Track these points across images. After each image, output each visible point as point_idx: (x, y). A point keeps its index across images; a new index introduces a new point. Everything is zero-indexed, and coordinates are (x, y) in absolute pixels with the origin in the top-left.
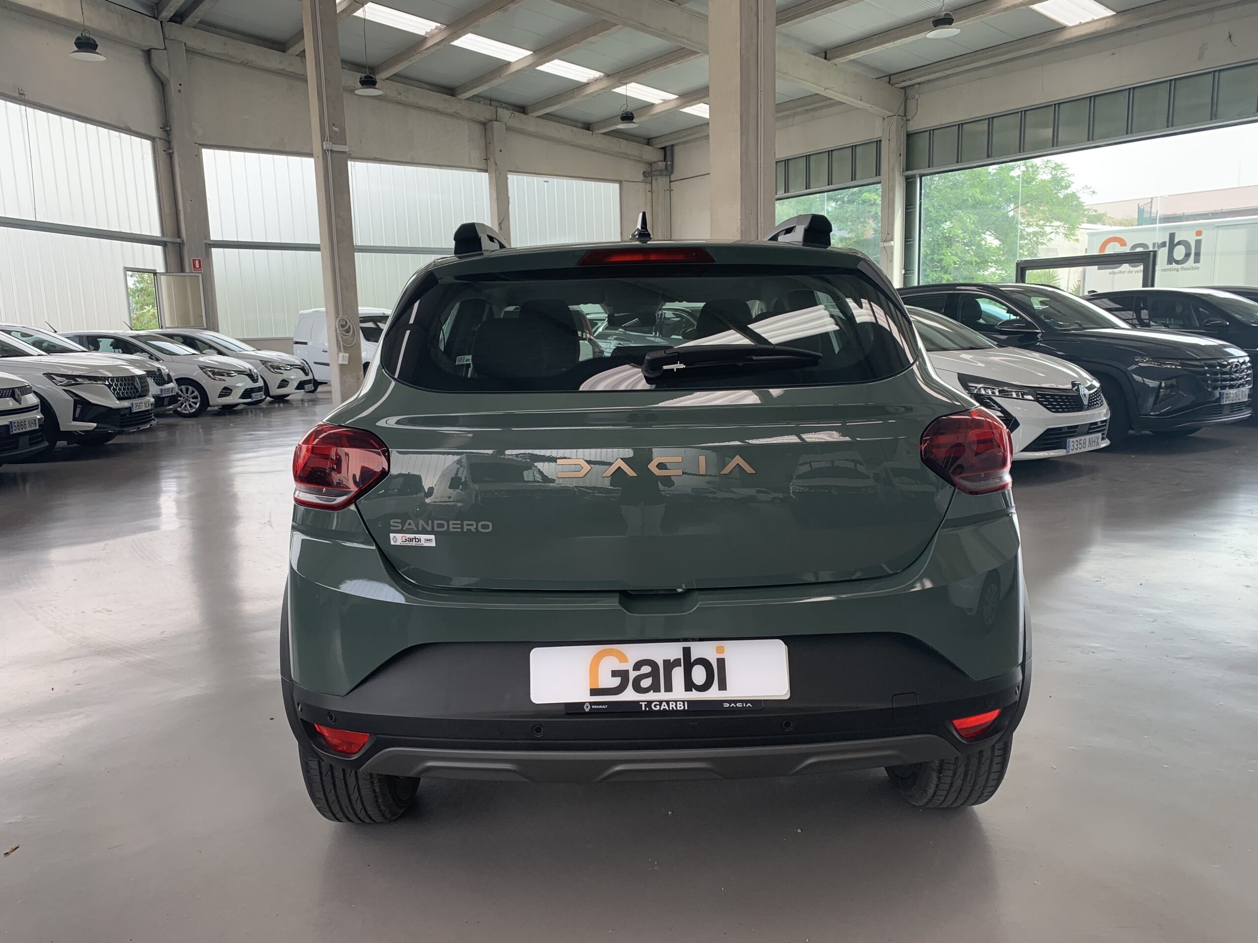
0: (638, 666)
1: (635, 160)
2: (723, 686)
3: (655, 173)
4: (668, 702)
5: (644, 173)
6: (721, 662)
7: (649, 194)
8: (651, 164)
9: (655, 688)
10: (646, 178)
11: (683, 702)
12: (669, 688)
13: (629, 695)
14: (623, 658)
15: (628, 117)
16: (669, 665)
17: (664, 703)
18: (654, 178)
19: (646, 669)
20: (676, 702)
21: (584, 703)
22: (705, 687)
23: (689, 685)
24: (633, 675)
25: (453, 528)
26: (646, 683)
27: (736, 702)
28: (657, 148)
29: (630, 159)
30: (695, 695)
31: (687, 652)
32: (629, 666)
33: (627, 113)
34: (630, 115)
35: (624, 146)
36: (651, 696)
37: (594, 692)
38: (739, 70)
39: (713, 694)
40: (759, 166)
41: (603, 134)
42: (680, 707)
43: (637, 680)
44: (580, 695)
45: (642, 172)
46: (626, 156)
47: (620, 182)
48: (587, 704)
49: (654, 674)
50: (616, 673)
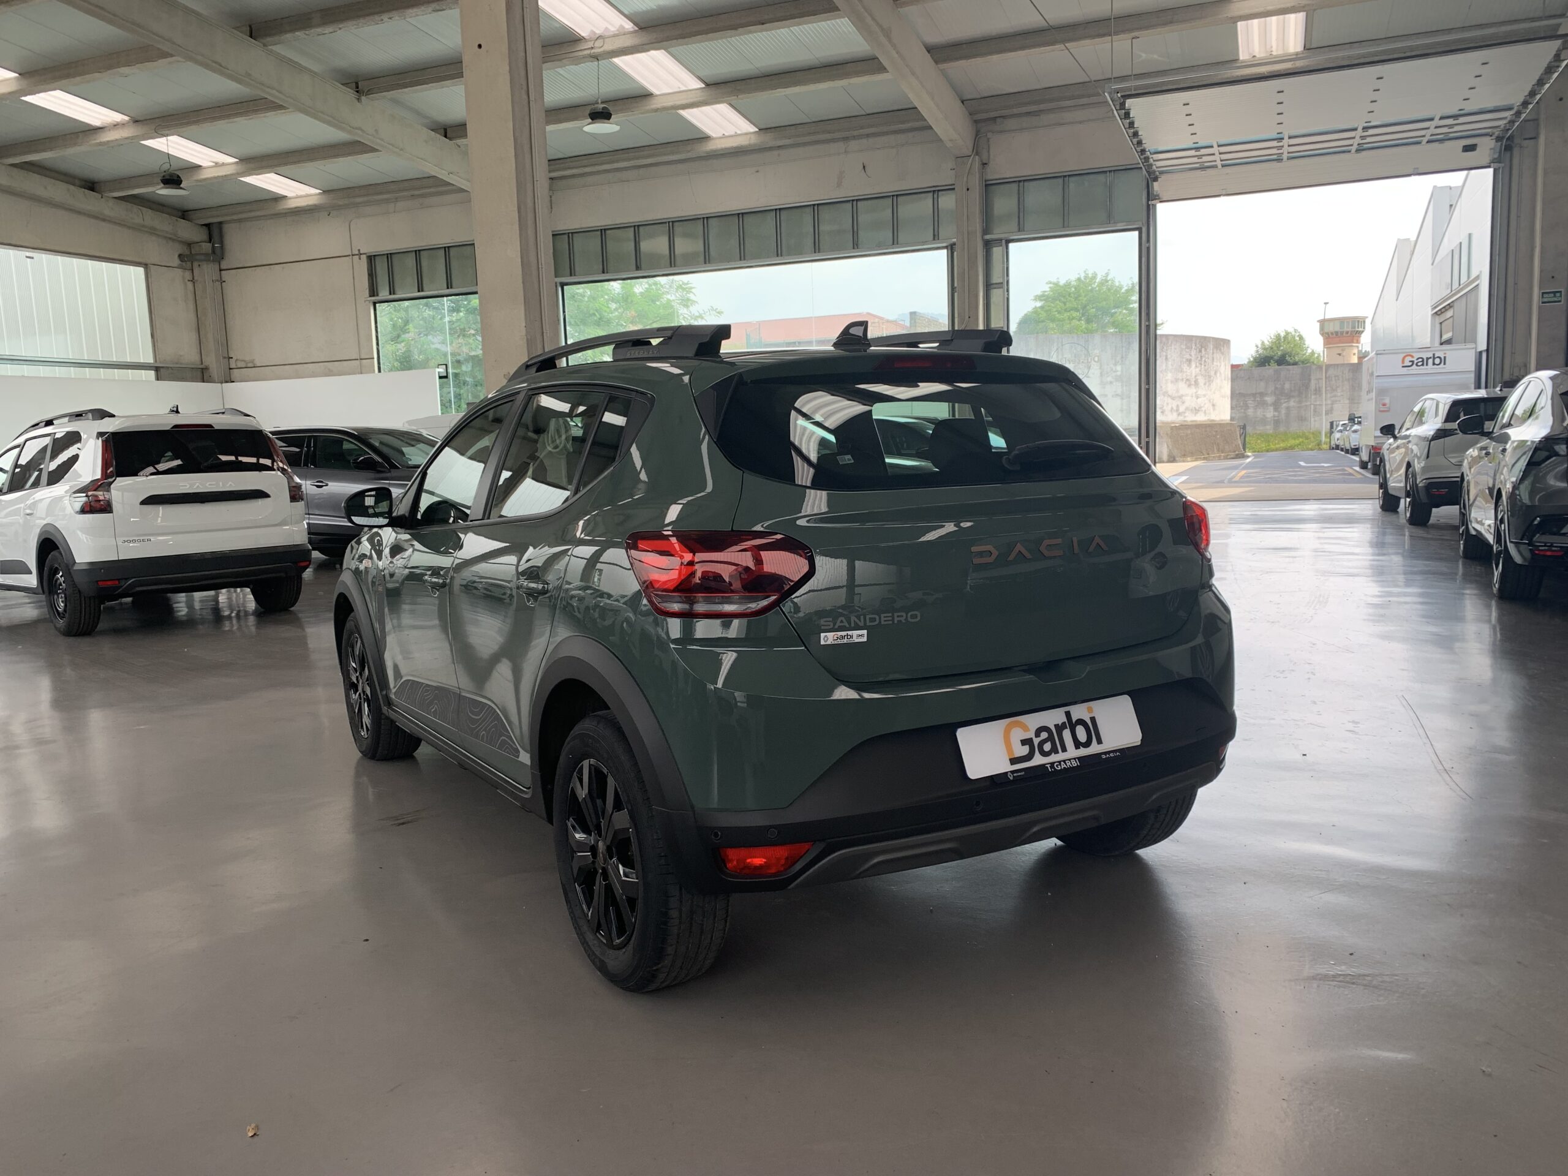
0: (1038, 733)
1: (165, 238)
2: (1099, 741)
3: (198, 257)
4: (1064, 761)
5: (180, 256)
6: (1093, 719)
7: (190, 285)
8: (190, 245)
9: (1054, 750)
10: (184, 264)
11: (1075, 759)
12: (1064, 750)
13: (1038, 760)
14: (1025, 728)
15: (172, 180)
16: (1060, 728)
17: (1062, 763)
18: (196, 264)
19: (1044, 735)
20: (1070, 760)
21: (1007, 773)
22: (1088, 744)
23: (1078, 745)
24: (1036, 741)
25: (885, 621)
26: (1047, 747)
27: (1109, 752)
28: (198, 224)
29: (158, 236)
30: (1083, 752)
31: (1068, 714)
32: (1031, 734)
33: (171, 175)
34: (176, 178)
35: (150, 218)
36: (1054, 758)
37: (1013, 761)
38: (514, 154)
39: (1094, 749)
41: (115, 198)
42: (1075, 764)
43: (1041, 744)
44: (1002, 766)
45: (177, 256)
46: (153, 231)
47: (146, 266)
48: (1009, 773)
49: (1050, 738)
50: (1024, 742)
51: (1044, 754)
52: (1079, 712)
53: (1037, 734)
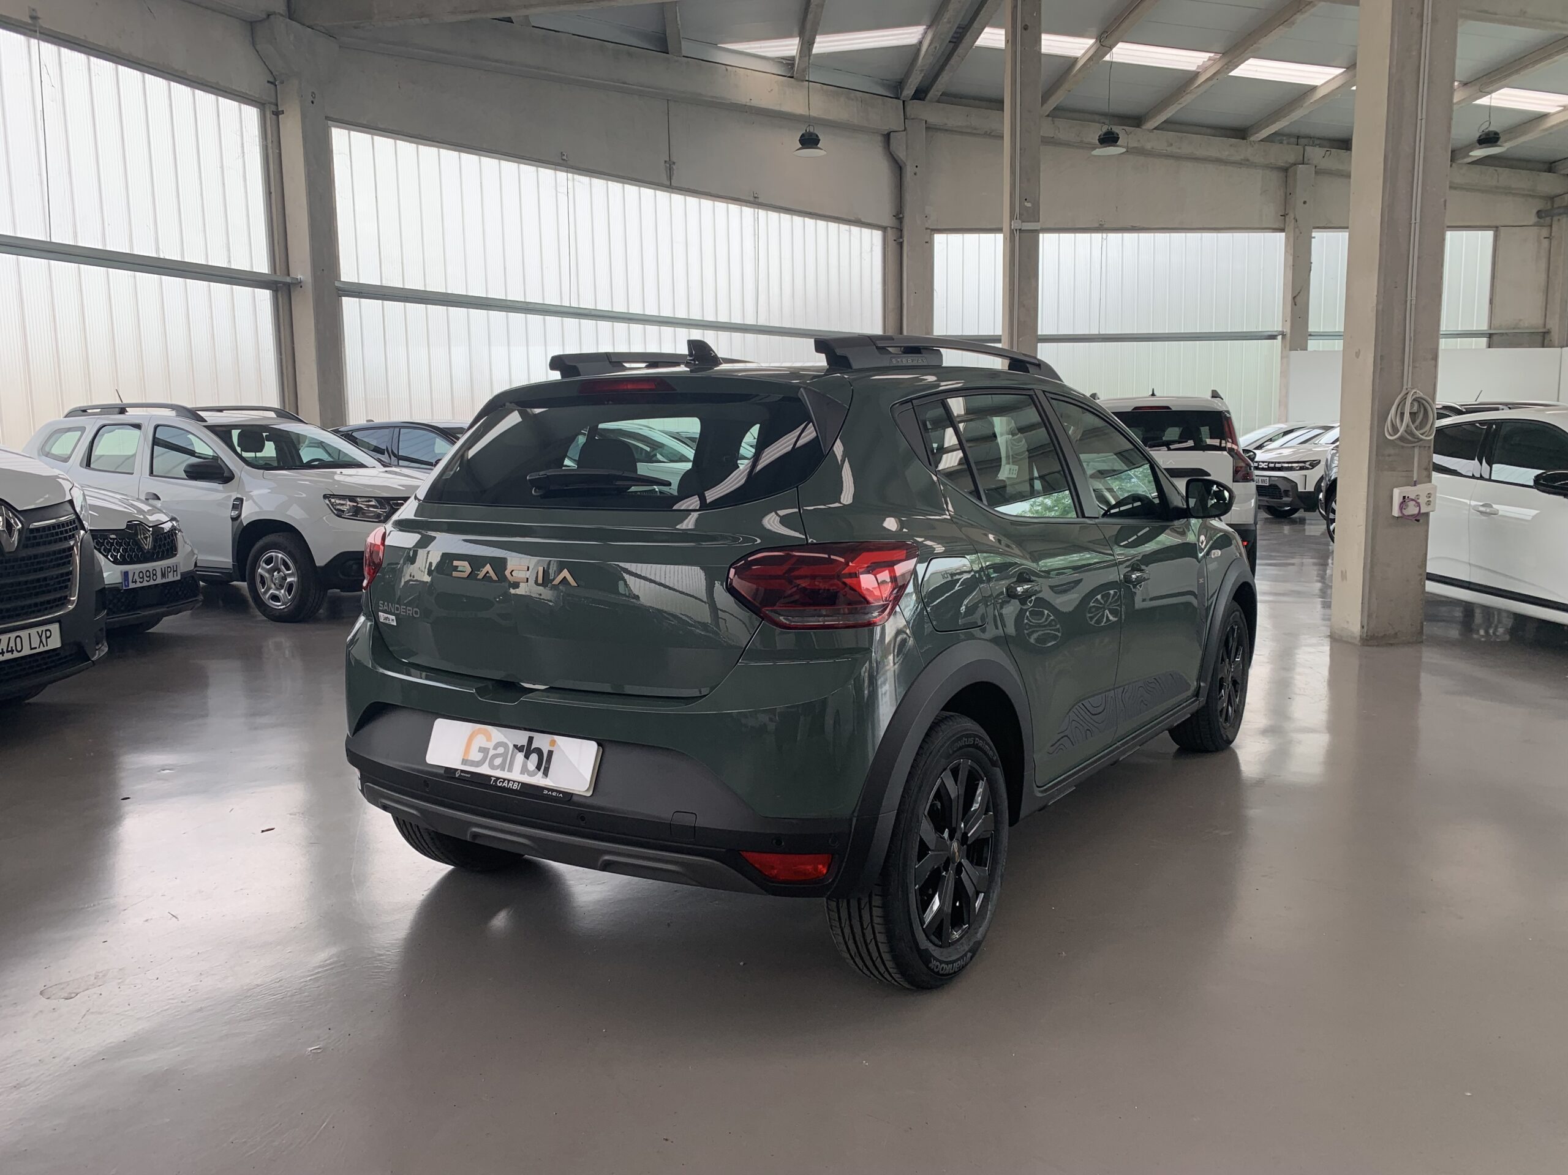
1: (1524, 195)
2: (546, 774)
3: (1556, 211)
4: (509, 781)
5: (1538, 212)
6: (550, 754)
7: (1546, 243)
8: (1552, 198)
9: (502, 767)
10: (1542, 221)
11: (519, 783)
12: (511, 769)
14: (489, 739)
15: (1489, 139)
16: (516, 749)
17: (506, 781)
18: (1555, 218)
19: (501, 750)
20: (514, 782)
21: (458, 770)
22: (534, 773)
23: (524, 770)
24: (492, 752)
25: (402, 612)
26: (498, 761)
27: (553, 790)
28: (1564, 175)
29: (1515, 195)
30: (527, 779)
31: (531, 739)
32: (491, 745)
33: (1488, 134)
34: (1492, 136)
35: (1505, 177)
36: (497, 773)
37: (465, 762)
38: (1386, 95)
39: (539, 780)
40: (1413, 221)
41: (1469, 163)
42: (515, 787)
44: (454, 762)
45: (1535, 211)
46: (1508, 191)
47: (1496, 229)
48: (459, 771)
49: (504, 756)
50: (482, 750)
51: (492, 766)
52: (542, 741)
53: (495, 748)
